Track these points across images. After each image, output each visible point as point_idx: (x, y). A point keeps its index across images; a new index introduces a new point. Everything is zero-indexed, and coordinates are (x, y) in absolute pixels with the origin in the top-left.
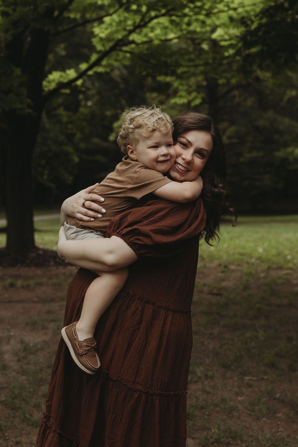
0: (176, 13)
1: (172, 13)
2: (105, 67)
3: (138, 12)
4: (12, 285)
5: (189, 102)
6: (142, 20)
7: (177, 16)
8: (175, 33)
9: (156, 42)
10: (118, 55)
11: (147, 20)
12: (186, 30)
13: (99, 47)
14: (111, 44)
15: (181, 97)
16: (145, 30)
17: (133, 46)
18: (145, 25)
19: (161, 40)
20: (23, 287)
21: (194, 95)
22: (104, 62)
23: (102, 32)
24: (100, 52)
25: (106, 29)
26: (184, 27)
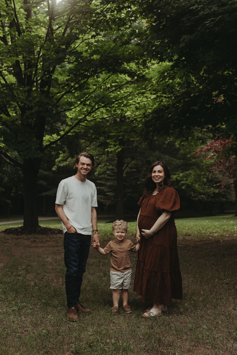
0: (108, 106)
1: (106, 106)
2: (72, 133)
3: (90, 105)
4: (35, 241)
5: (115, 150)
6: (92, 109)
7: (109, 107)
8: (108, 115)
9: (98, 120)
10: (79, 127)
11: (94, 109)
12: (113, 113)
13: (69, 123)
14: (76, 122)
15: (110, 148)
16: (92, 114)
17: (86, 122)
18: (93, 112)
19: (100, 119)
20: (40, 242)
21: (117, 147)
22: (72, 131)
23: (71, 115)
24: (70, 125)
25: (72, 113)
26: (113, 112)
